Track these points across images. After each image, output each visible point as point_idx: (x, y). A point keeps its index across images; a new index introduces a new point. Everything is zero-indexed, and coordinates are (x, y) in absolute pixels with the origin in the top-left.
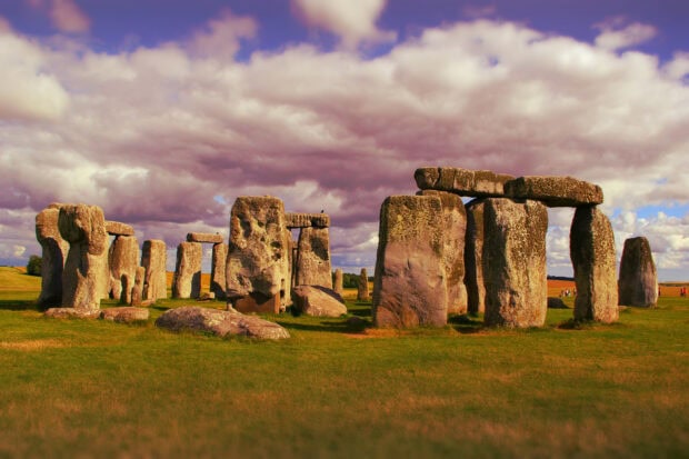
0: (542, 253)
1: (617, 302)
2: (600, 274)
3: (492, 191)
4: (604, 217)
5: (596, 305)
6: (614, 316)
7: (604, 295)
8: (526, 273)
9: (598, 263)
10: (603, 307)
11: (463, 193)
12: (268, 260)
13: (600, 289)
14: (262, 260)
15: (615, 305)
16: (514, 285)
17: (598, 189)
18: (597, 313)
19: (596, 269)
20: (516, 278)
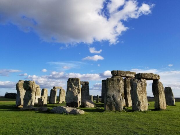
0: (146, 92)
1: (166, 104)
2: (161, 97)
3: (130, 76)
4: (161, 83)
5: (160, 105)
6: (165, 108)
7: (162, 103)
8: (142, 97)
9: (160, 94)
10: (162, 105)
11: (123, 77)
12: (76, 93)
13: (161, 101)
14: (75, 94)
15: (165, 105)
16: (139, 100)
17: (158, 76)
18: (161, 107)
19: (160, 96)
20: (139, 98)
